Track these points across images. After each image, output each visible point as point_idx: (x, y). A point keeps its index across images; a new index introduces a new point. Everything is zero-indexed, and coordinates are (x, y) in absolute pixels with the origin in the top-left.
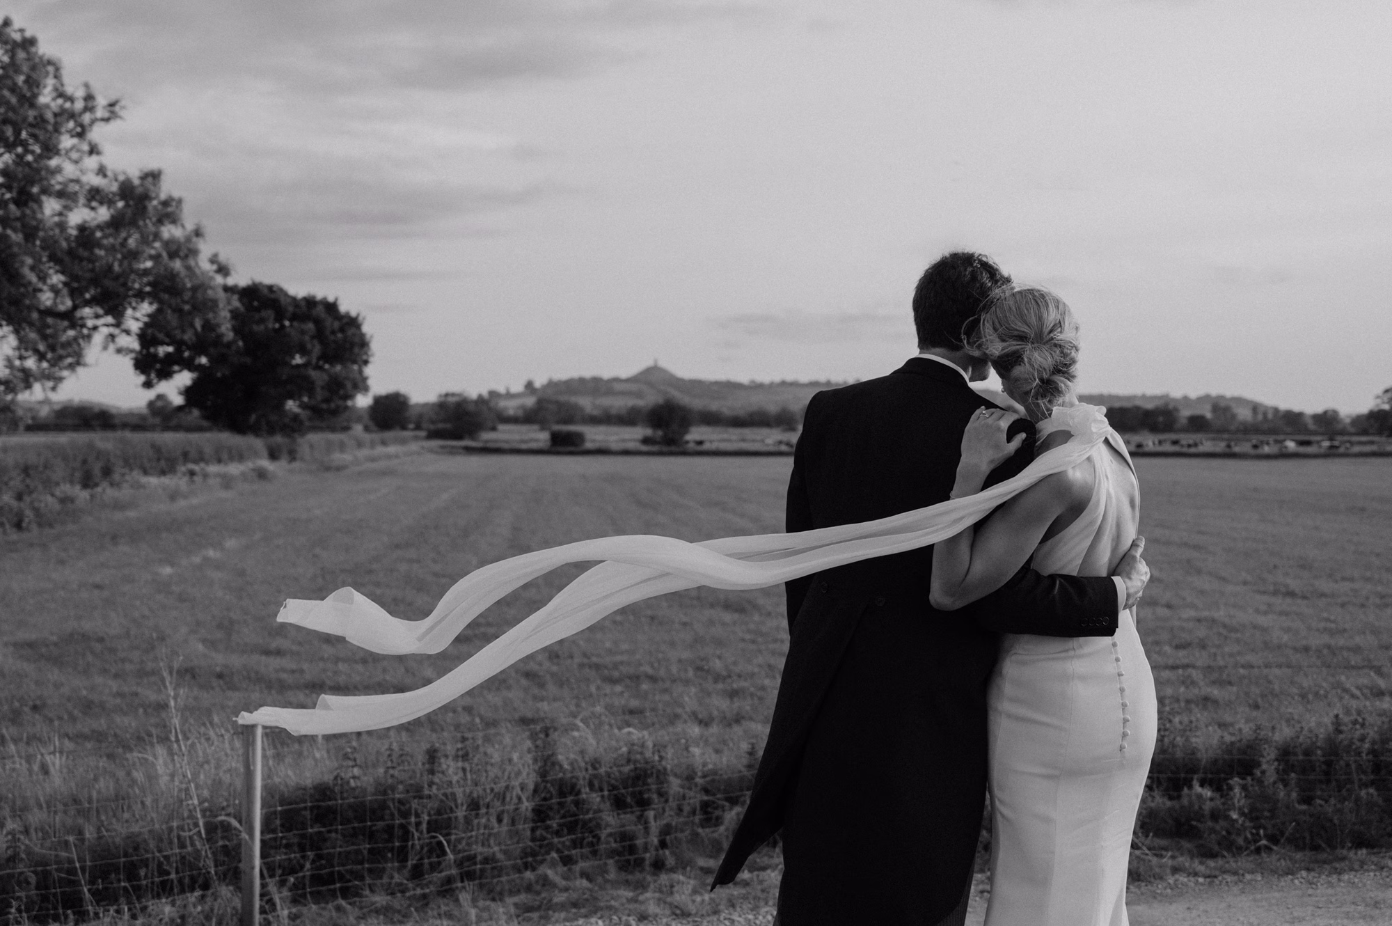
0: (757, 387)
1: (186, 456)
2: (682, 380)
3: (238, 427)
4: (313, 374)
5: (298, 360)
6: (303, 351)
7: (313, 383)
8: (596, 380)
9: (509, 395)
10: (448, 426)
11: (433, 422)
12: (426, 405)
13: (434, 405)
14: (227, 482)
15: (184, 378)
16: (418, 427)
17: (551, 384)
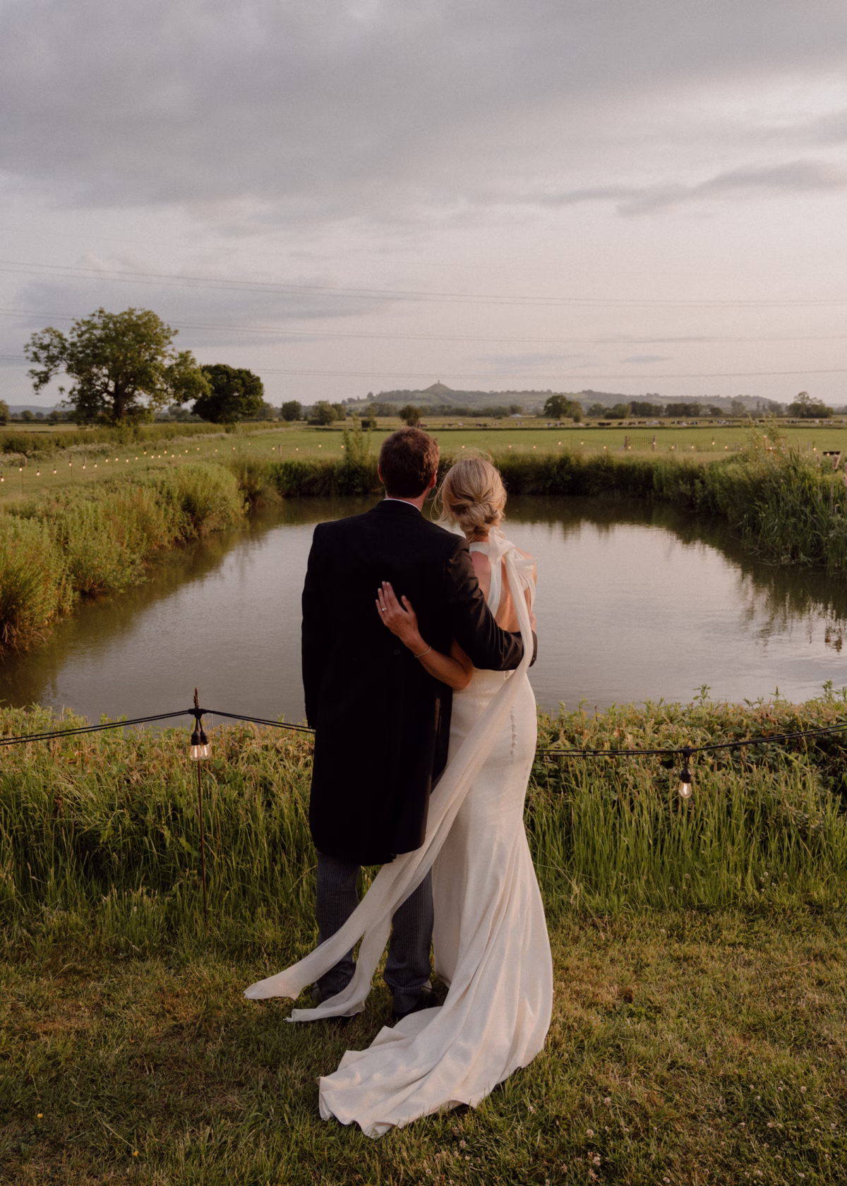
0: (493, 394)
1: (196, 431)
2: (453, 391)
3: (214, 421)
4: (241, 399)
5: (236, 394)
6: (238, 391)
7: (241, 403)
8: (406, 392)
9: (359, 401)
10: (317, 418)
11: (313, 416)
12: (309, 406)
13: (313, 407)
14: (210, 440)
15: (192, 402)
16: (305, 420)
17: (382, 395)
